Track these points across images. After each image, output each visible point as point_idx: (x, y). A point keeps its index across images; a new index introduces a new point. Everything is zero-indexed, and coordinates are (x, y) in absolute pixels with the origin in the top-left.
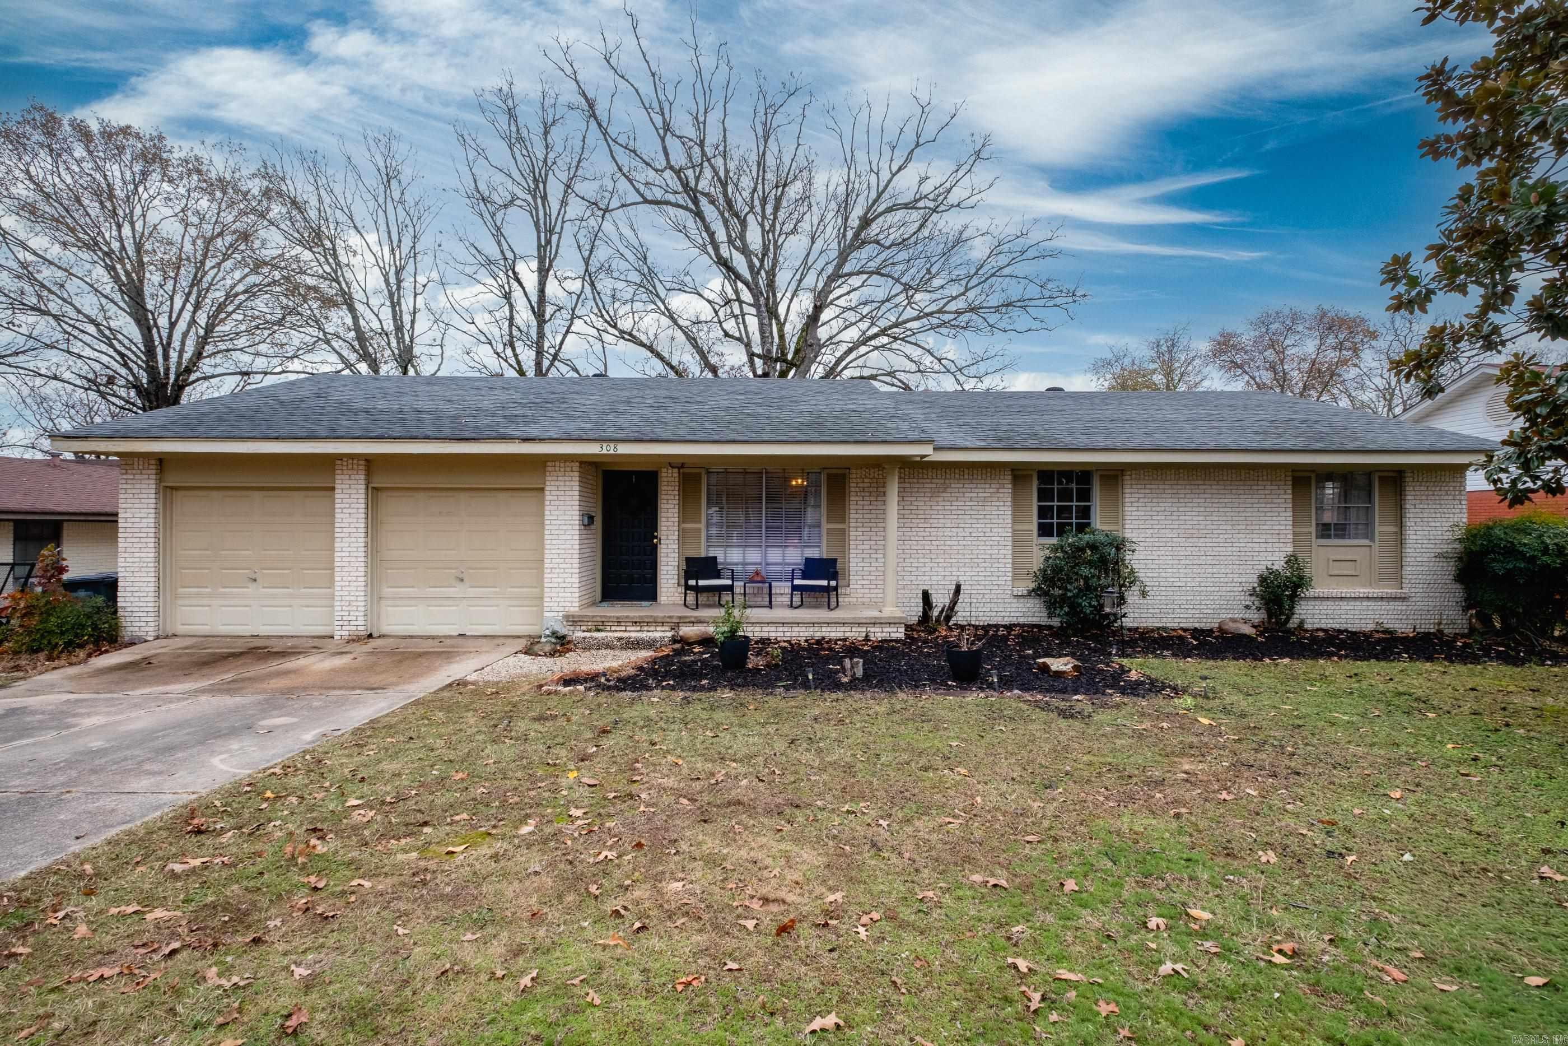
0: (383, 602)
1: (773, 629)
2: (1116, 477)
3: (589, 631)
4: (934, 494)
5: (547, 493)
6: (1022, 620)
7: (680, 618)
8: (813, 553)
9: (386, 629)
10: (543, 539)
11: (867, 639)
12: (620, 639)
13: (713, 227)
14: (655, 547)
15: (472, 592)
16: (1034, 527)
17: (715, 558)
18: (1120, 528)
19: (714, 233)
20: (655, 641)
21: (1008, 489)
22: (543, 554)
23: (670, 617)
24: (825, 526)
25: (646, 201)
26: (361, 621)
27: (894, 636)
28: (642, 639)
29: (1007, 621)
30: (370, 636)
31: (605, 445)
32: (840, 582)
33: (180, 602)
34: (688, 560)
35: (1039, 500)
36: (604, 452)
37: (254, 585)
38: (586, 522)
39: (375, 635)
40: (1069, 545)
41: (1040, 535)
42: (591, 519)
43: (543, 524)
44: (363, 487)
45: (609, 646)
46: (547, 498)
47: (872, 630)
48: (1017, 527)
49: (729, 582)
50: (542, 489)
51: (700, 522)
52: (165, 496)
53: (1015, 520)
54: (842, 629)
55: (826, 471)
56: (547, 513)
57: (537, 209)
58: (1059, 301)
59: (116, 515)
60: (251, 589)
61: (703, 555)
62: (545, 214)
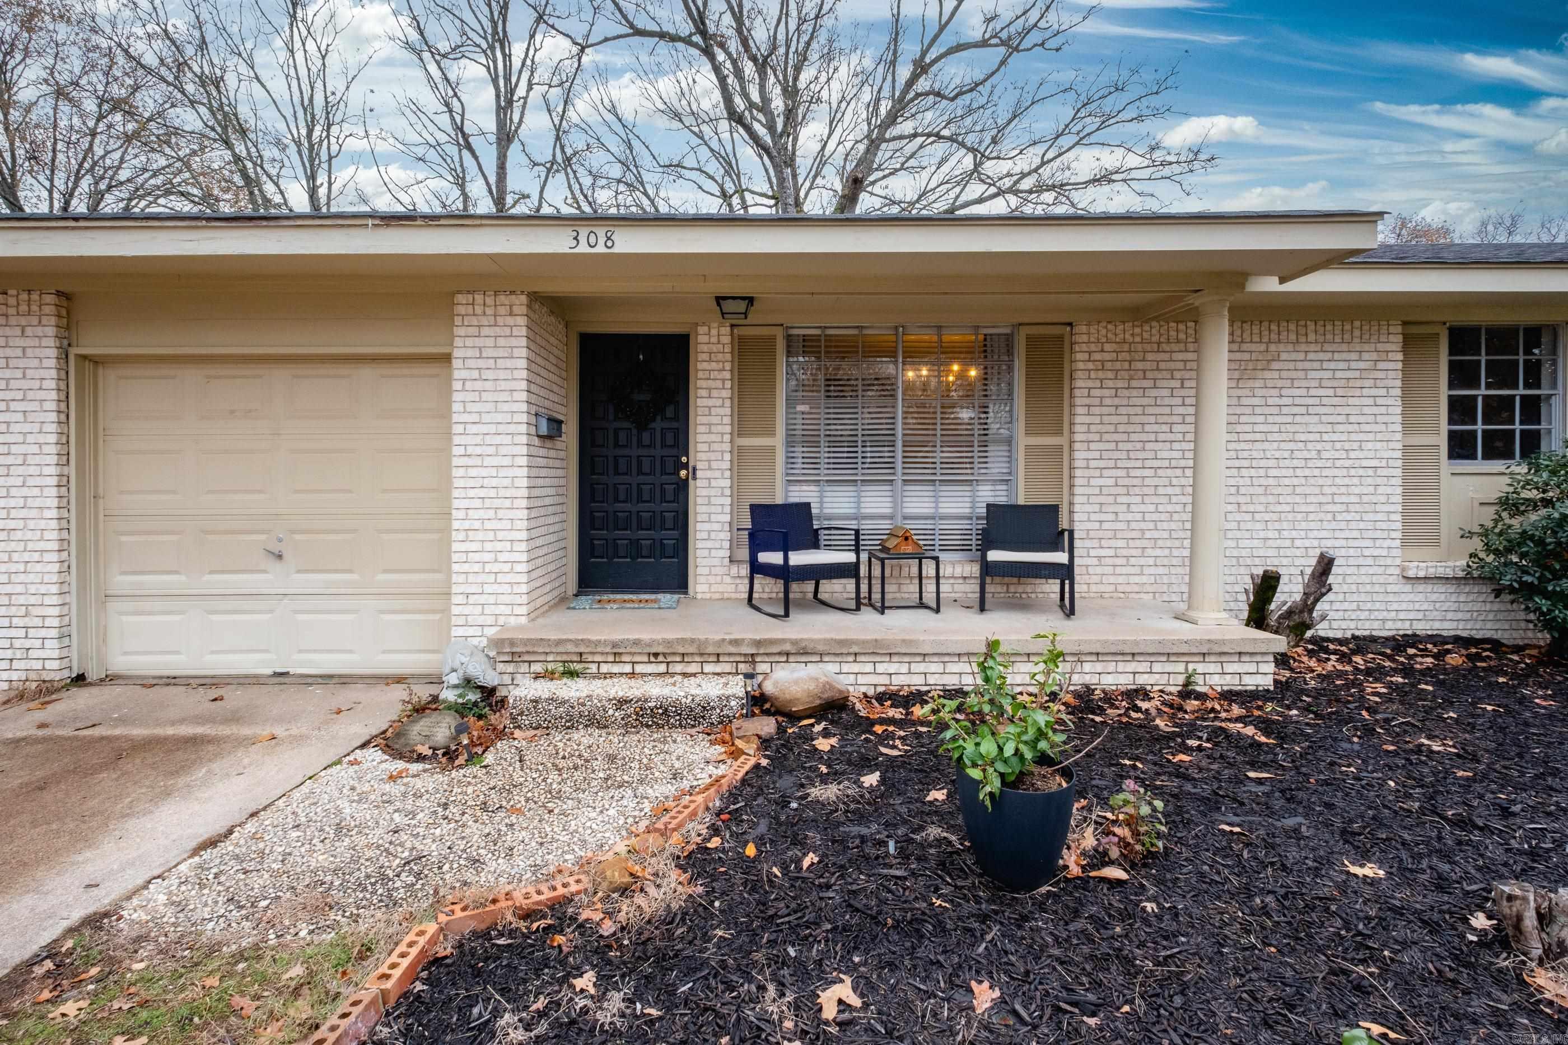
0: (113, 606)
3: (549, 675)
4: (1247, 372)
5: (456, 363)
7: (758, 643)
8: (1000, 495)
9: (120, 662)
10: (449, 467)
11: (1190, 689)
12: (621, 703)
14: (683, 487)
15: (302, 581)
16: (1443, 442)
17: (808, 505)
20: (706, 707)
21: (1395, 362)
22: (448, 498)
23: (736, 642)
24: (1022, 441)
26: (52, 649)
27: (1251, 682)
28: (676, 704)
29: (1392, 630)
30: (80, 680)
31: (583, 233)
34: (755, 509)
35: (1451, 385)
36: (583, 248)
38: (544, 430)
39: (92, 676)
41: (1451, 456)
42: (556, 424)
43: (448, 435)
44: (53, 353)
45: (595, 721)
46: (457, 374)
47: (1201, 668)
48: (1411, 440)
49: (850, 557)
50: (446, 359)
51: (772, 433)
53: (1408, 427)
54: (1132, 667)
55: (1024, 331)
56: (456, 407)
57: (495, 62)
61: (779, 500)
62: (505, 66)
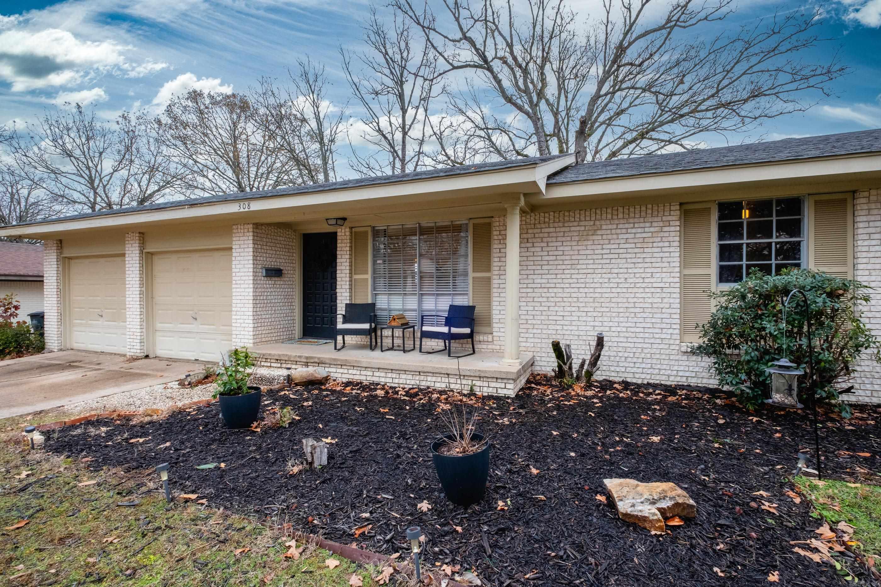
0: (158, 334)
1: (383, 374)
2: (843, 202)
4: (583, 237)
5: (233, 250)
6: (693, 382)
8: (461, 301)
9: (158, 352)
11: (472, 393)
13: (500, 76)
15: (201, 328)
16: (713, 271)
18: (848, 269)
19: (500, 81)
20: (273, 379)
21: (675, 227)
22: (232, 299)
24: (471, 275)
25: (455, 68)
26: (139, 346)
28: (265, 376)
29: (672, 381)
30: (147, 357)
31: (242, 204)
32: (476, 329)
33: (75, 329)
34: (348, 306)
35: (721, 238)
36: (242, 210)
37: (101, 319)
38: (267, 274)
39: (151, 356)
40: (750, 290)
41: (720, 281)
42: (274, 272)
43: (231, 276)
46: (233, 255)
47: (478, 383)
48: (687, 272)
51: (366, 273)
52: (64, 264)
53: (685, 263)
55: (472, 222)
56: (233, 266)
58: (812, 81)
59: (43, 277)
60: (100, 322)
